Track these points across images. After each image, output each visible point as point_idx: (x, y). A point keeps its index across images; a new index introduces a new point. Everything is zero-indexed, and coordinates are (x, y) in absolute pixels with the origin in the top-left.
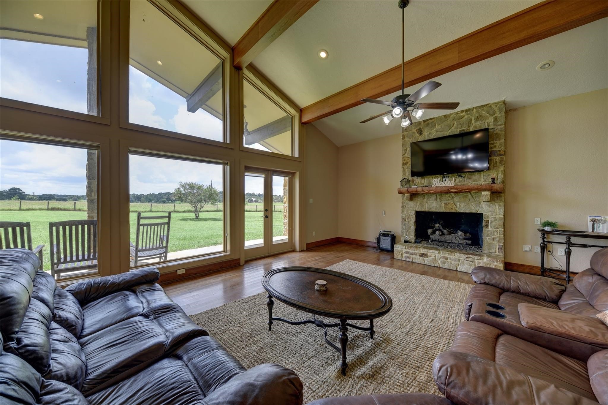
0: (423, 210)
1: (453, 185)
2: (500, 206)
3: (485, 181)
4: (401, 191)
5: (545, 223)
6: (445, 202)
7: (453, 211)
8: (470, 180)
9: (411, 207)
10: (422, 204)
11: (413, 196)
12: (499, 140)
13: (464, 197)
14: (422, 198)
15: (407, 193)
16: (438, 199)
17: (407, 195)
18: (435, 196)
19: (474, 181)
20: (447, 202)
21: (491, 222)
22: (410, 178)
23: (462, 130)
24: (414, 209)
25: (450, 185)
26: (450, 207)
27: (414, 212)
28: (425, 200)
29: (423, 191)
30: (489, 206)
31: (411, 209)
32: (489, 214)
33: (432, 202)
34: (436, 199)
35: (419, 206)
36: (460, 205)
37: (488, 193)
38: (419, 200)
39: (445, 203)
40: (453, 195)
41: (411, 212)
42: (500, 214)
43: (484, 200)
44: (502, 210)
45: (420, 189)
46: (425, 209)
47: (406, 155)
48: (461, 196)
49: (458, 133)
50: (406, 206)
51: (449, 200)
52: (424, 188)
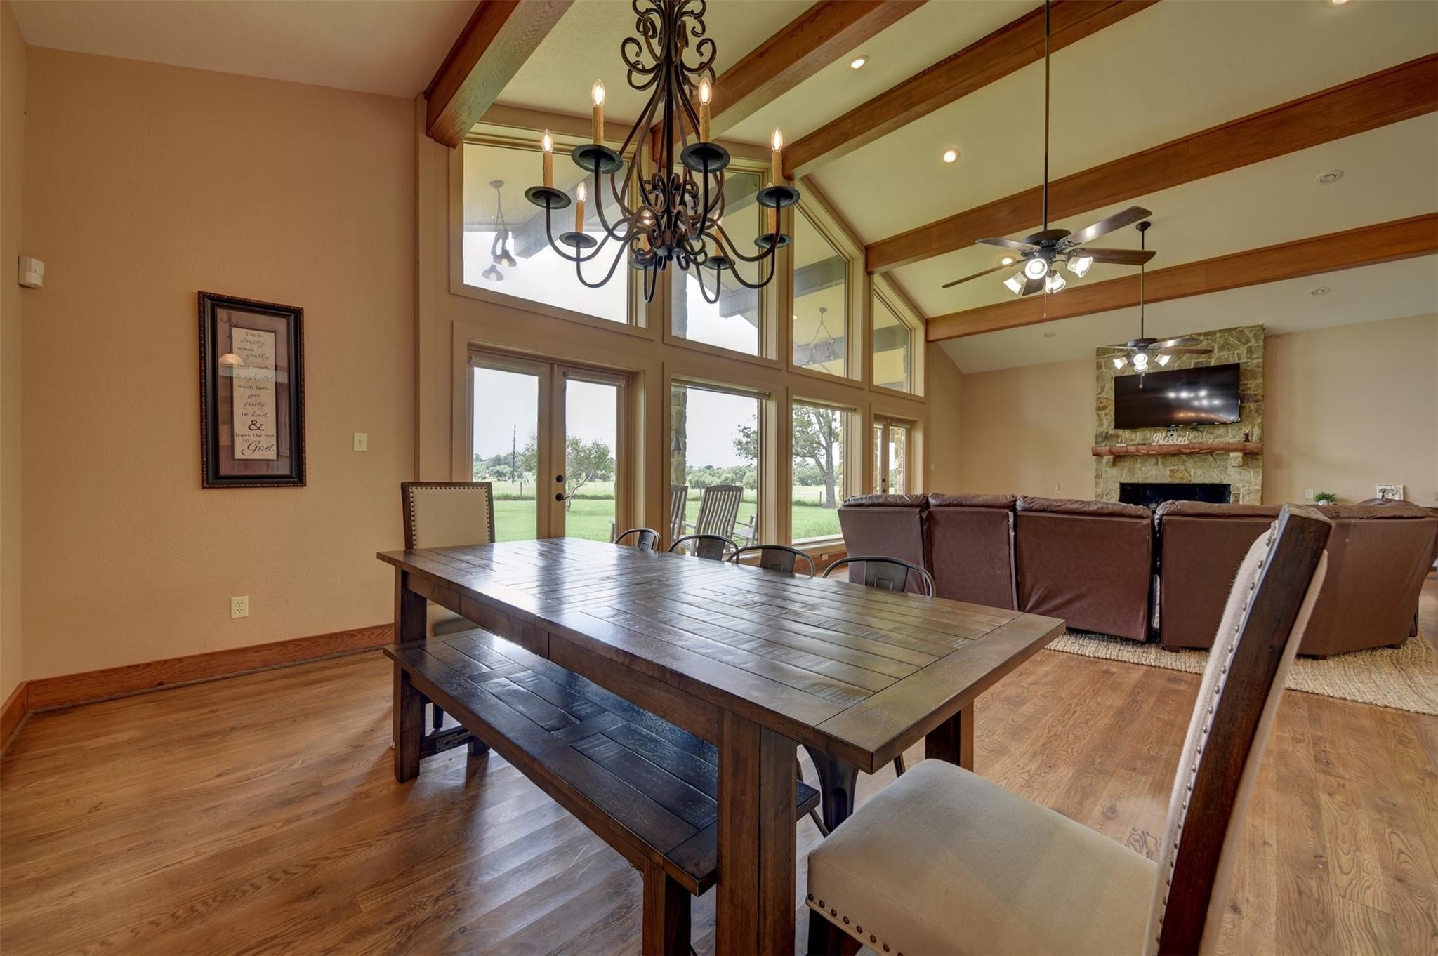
0: (1133, 480)
1: (1187, 442)
2: (1256, 472)
3: (1234, 437)
4: (1098, 451)
5: (1319, 495)
6: (1172, 468)
7: (1184, 481)
8: (1211, 436)
9: (1112, 477)
10: (1131, 471)
11: (1118, 458)
12: (1255, 379)
13: (1201, 461)
14: (1131, 463)
15: (1109, 455)
16: (1159, 463)
17: (1108, 457)
18: (1155, 460)
19: (1217, 437)
20: (1175, 468)
21: (1243, 497)
22: (1112, 431)
23: (1198, 363)
24: (1119, 480)
25: (1182, 443)
26: (1180, 475)
27: (1118, 485)
28: (1139, 465)
29: (1138, 451)
30: (1240, 474)
31: (1113, 479)
32: (1241, 485)
33: (1150, 468)
34: (1157, 464)
35: (1126, 474)
36: (1195, 473)
37: (1240, 454)
38: (1127, 464)
39: (1171, 470)
40: (1185, 458)
41: (1111, 485)
42: (1256, 485)
43: (1234, 464)
44: (1260, 478)
45: (1132, 449)
46: (1138, 479)
47: (1103, 395)
48: (1197, 458)
49: (1192, 367)
50: (1104, 475)
51: (1178, 465)
52: (1139, 447)
